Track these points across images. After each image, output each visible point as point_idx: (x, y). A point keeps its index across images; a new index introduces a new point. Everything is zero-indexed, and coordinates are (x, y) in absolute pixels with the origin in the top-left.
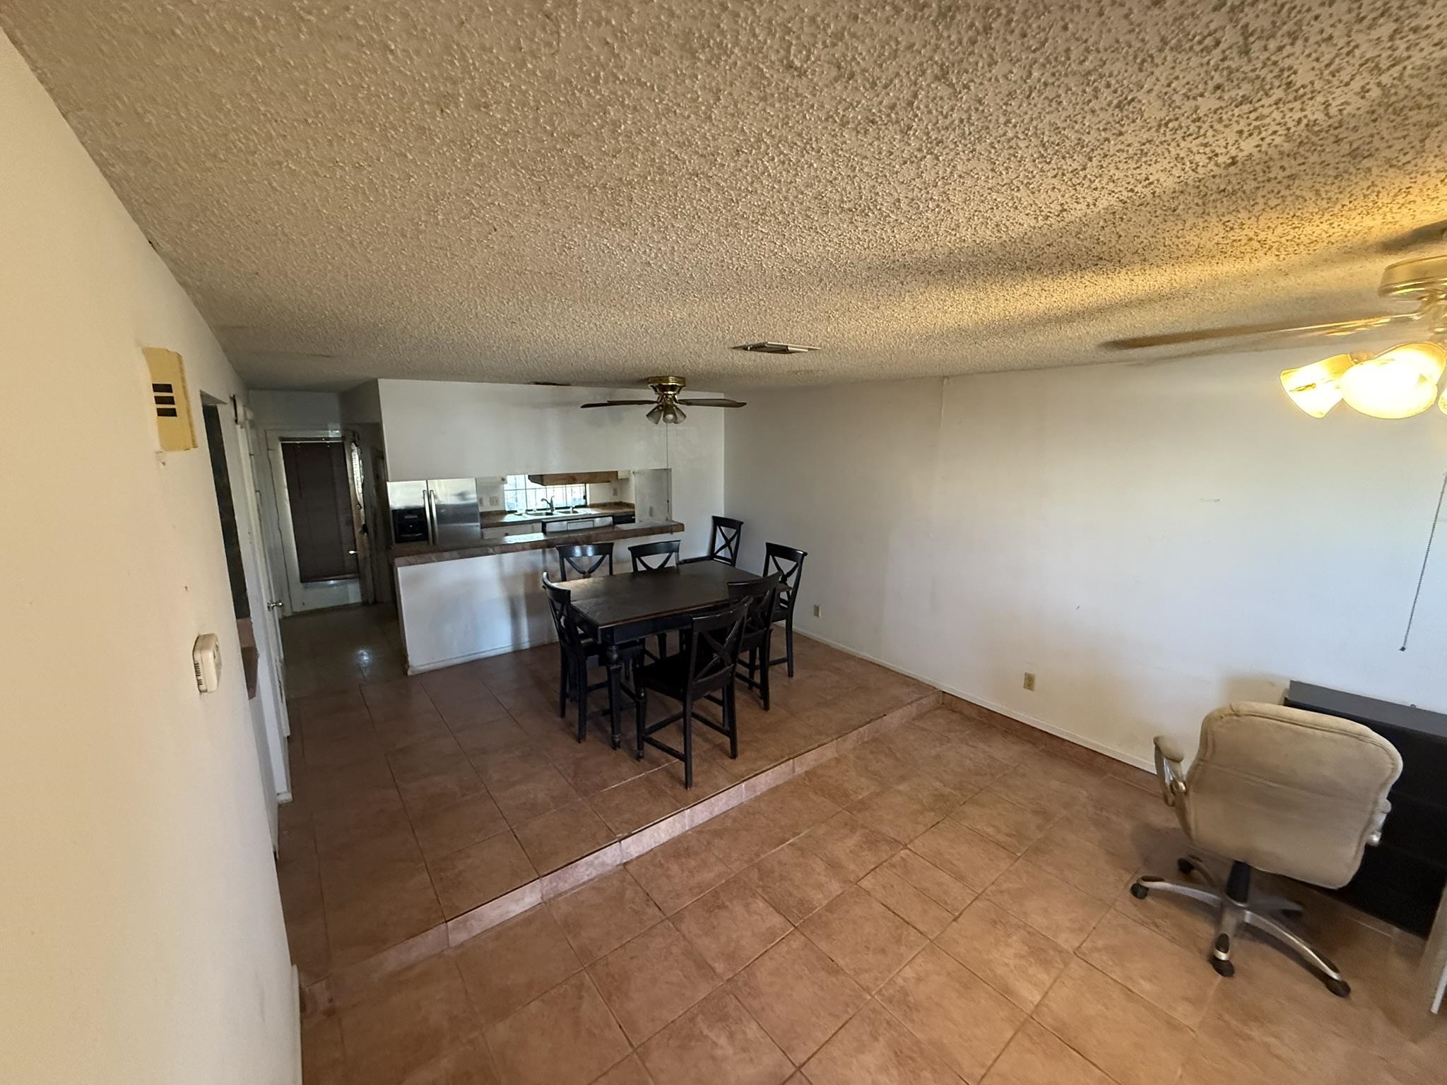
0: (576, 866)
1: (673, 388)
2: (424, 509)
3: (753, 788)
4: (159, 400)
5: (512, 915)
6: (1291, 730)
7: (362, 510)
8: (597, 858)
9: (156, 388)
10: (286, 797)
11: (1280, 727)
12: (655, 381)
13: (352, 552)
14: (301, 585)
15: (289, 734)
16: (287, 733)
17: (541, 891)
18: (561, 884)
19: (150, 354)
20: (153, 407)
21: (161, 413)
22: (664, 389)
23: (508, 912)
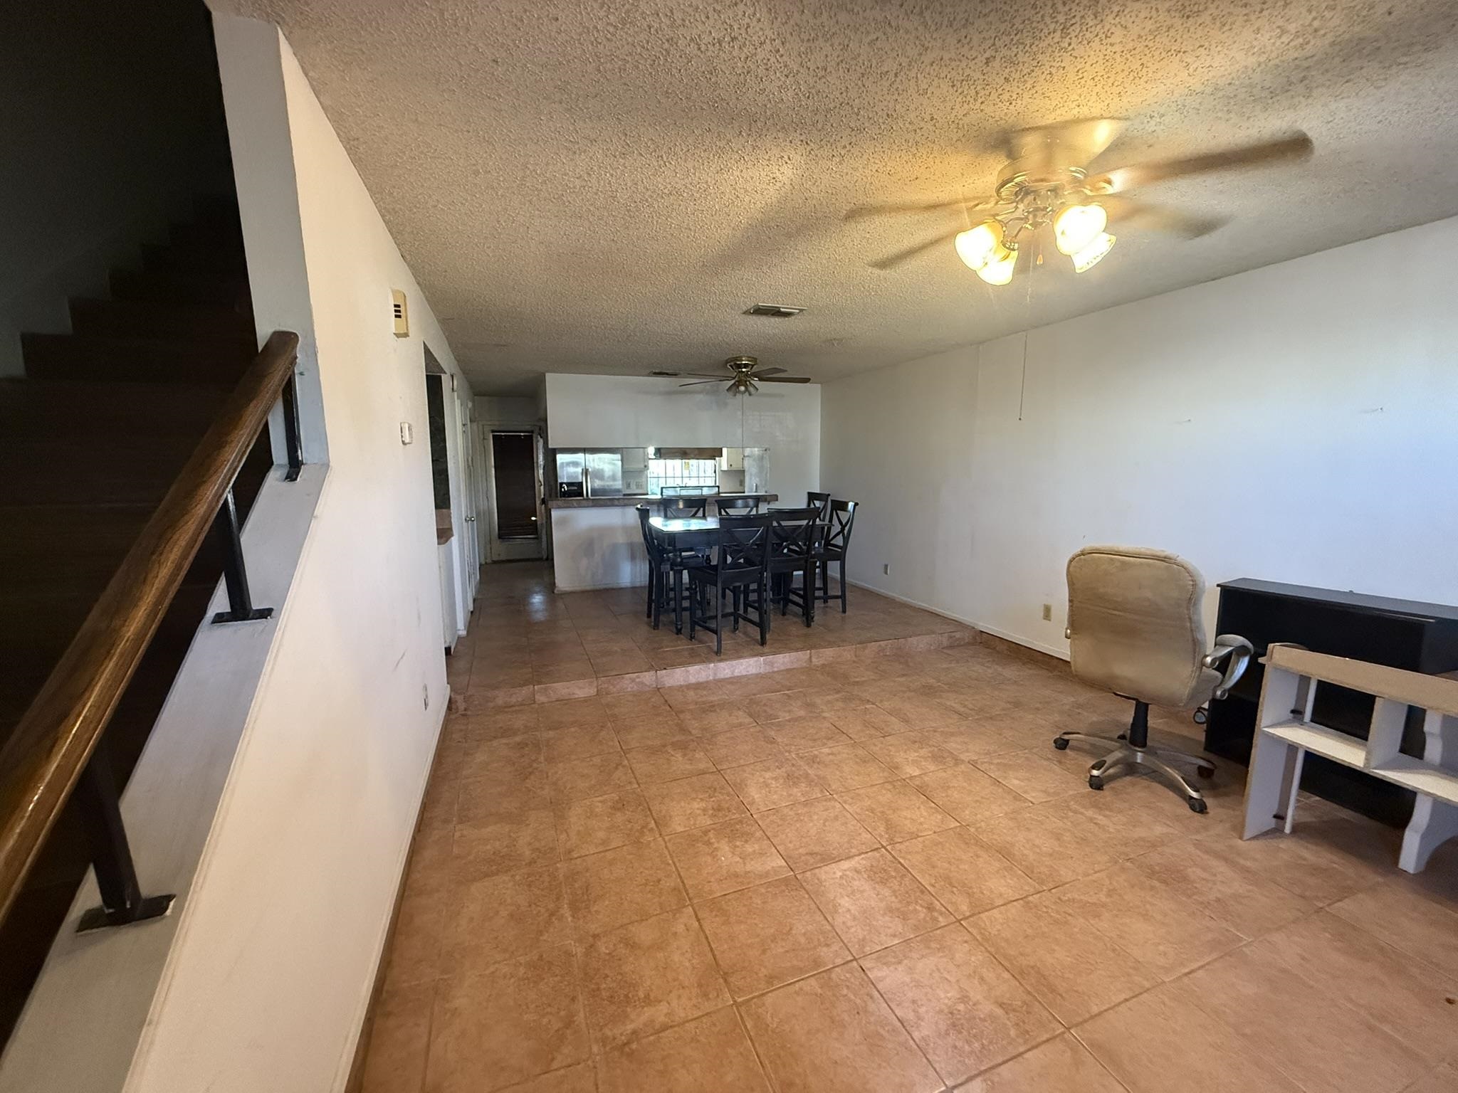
0: (623, 678)
1: (746, 366)
2: (582, 483)
3: (772, 664)
4: (396, 311)
5: (577, 696)
6: (1119, 560)
7: (542, 487)
8: (638, 677)
9: (396, 306)
10: (463, 633)
11: (1112, 559)
12: (732, 361)
13: (533, 518)
14: (499, 541)
15: (472, 609)
16: (471, 608)
17: (597, 687)
18: (611, 687)
19: (395, 292)
20: (394, 314)
21: (396, 316)
22: (739, 366)
23: (574, 694)
